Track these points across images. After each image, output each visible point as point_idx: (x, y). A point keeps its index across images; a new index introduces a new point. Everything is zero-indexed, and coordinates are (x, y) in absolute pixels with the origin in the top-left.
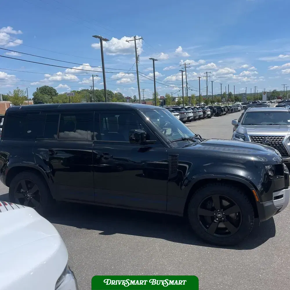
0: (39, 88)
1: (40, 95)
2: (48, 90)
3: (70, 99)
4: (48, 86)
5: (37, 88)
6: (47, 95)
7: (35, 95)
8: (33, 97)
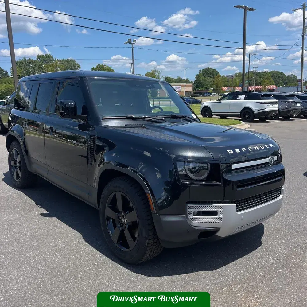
0: (201, 70)
1: (202, 77)
2: (211, 72)
3: (233, 82)
4: (211, 68)
5: (200, 70)
6: (209, 78)
7: (198, 77)
8: (195, 79)
